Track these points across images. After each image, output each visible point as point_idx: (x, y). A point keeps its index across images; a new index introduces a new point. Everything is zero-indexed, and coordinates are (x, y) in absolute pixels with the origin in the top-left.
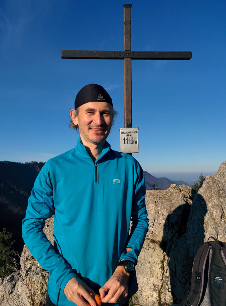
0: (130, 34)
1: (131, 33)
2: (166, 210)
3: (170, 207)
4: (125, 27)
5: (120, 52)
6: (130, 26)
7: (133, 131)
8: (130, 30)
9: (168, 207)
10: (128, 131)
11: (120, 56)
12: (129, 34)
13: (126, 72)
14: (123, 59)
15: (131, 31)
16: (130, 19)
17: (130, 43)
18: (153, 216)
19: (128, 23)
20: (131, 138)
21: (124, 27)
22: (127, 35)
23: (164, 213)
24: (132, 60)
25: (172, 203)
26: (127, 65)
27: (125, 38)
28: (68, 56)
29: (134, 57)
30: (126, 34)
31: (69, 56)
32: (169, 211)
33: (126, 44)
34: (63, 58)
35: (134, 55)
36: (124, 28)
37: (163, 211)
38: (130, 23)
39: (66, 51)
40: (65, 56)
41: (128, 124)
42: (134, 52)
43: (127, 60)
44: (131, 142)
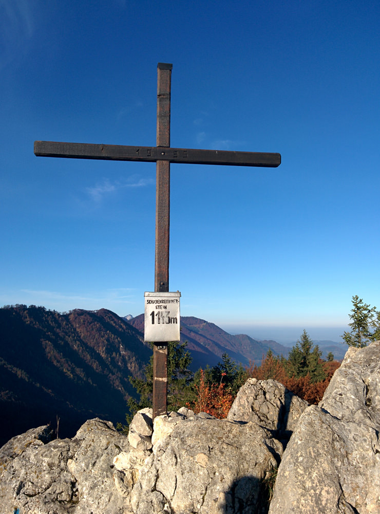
0: (168, 118)
1: (170, 115)
2: (228, 469)
3: (238, 461)
4: (160, 104)
5: (149, 149)
6: (168, 102)
7: (170, 299)
8: (168, 110)
9: (233, 463)
10: (160, 299)
11: (148, 156)
12: (167, 116)
13: (159, 185)
14: (155, 161)
15: (170, 111)
16: (168, 90)
17: (167, 133)
18: (203, 480)
19: (166, 97)
20: (166, 312)
21: (158, 103)
22: (163, 118)
23: (225, 476)
24: (171, 164)
25: (241, 453)
26: (161, 173)
27: (158, 123)
28: (48, 153)
29: (175, 159)
30: (161, 116)
31: (50, 153)
32: (235, 472)
33: (160, 135)
34: (38, 155)
35: (175, 155)
36: (158, 106)
37: (223, 470)
38: (169, 97)
39: (44, 143)
40: (43, 152)
41: (162, 283)
42: (175, 151)
43: (163, 164)
44: (166, 320)
